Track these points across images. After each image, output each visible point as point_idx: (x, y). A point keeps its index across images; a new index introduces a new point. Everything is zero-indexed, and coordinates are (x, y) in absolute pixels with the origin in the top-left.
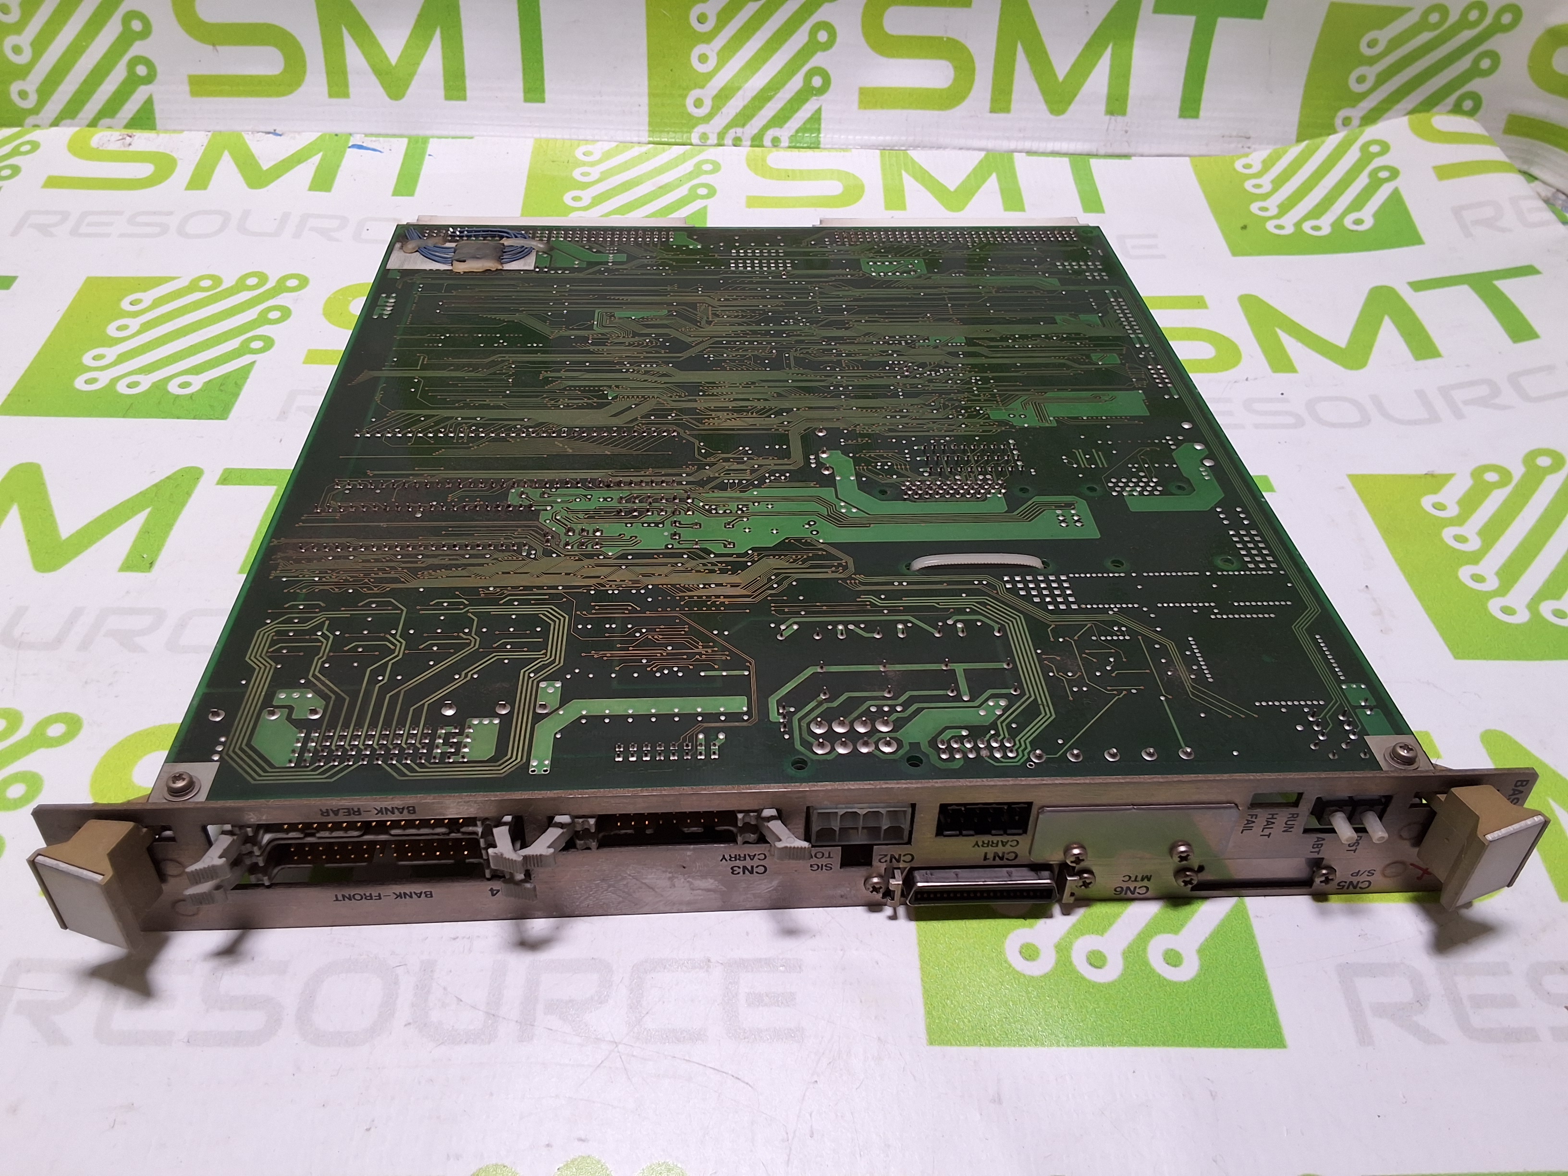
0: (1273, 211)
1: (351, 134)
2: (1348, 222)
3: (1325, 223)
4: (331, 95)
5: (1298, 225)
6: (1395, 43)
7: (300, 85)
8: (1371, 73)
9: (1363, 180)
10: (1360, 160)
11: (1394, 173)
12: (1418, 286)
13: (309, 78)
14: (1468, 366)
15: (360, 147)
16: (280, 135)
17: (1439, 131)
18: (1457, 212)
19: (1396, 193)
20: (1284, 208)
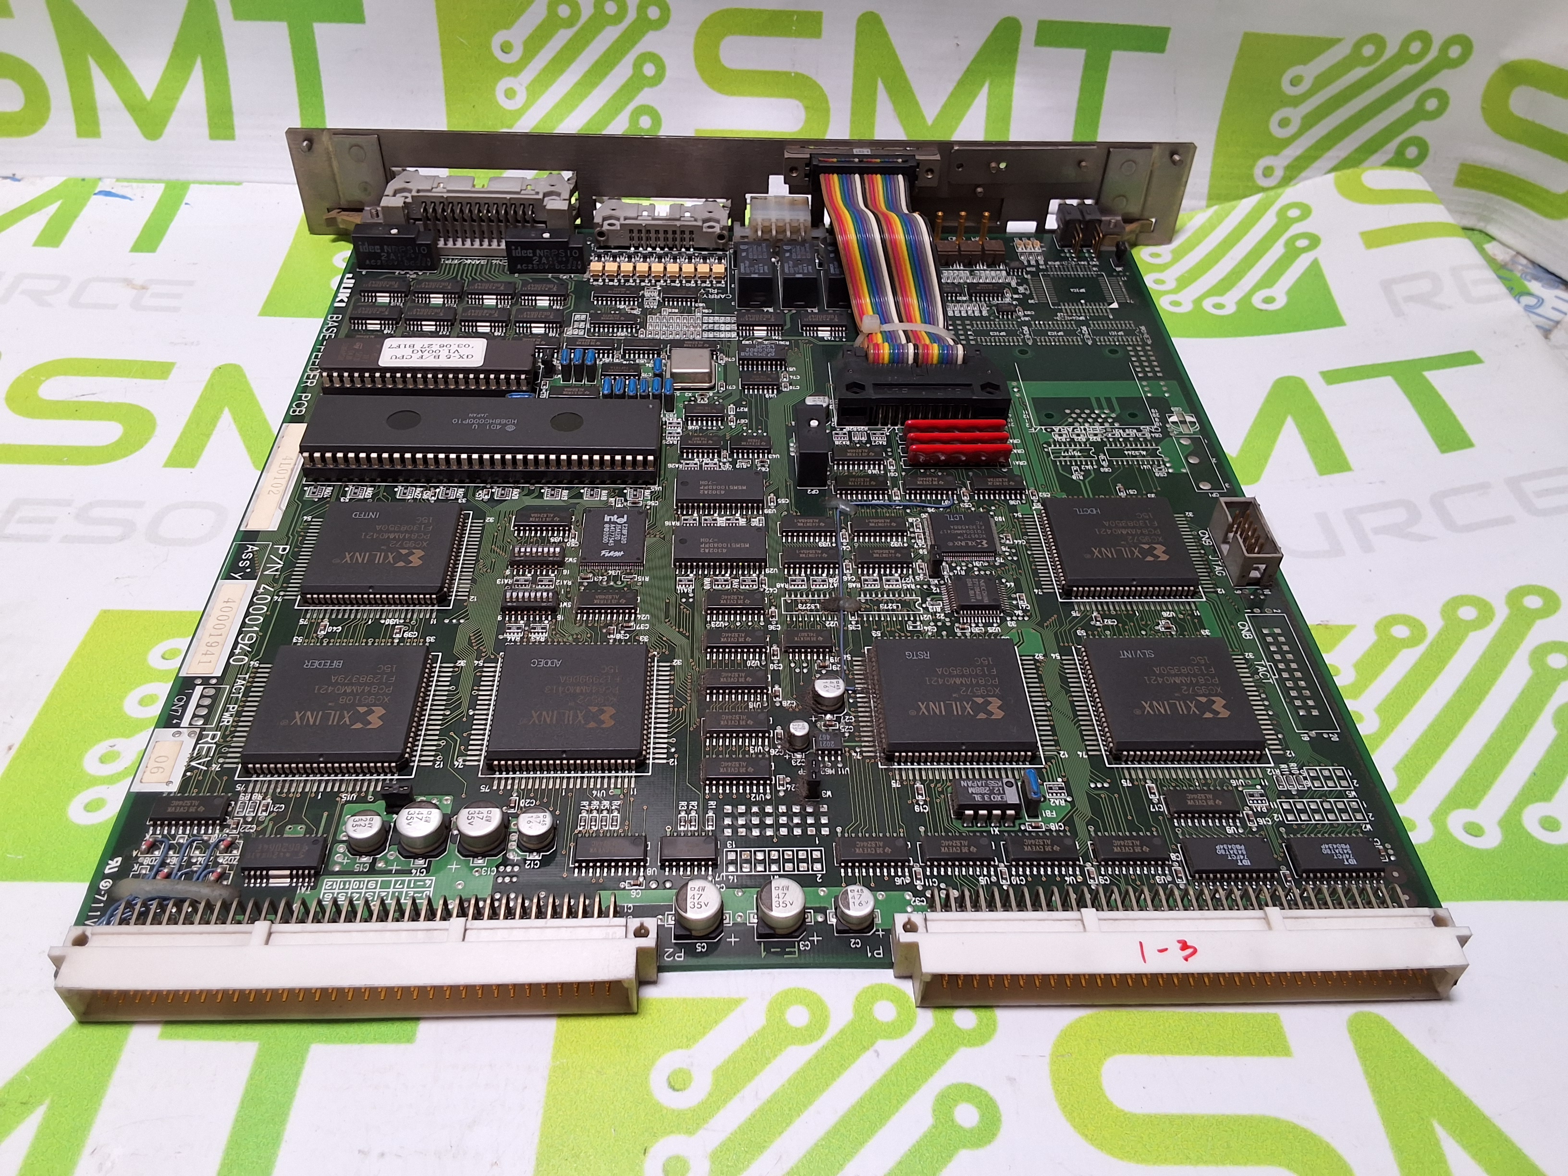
0: (1171, 284)
1: (100, 179)
2: (1257, 300)
3: (1230, 301)
4: (79, 134)
5: (1198, 301)
6: (1322, 81)
7: (43, 124)
8: (1296, 115)
9: (1278, 250)
10: (1276, 226)
11: (1314, 241)
12: (1332, 377)
13: (53, 114)
14: (1383, 482)
15: (108, 194)
16: (19, 180)
17: (1370, 190)
18: (1387, 286)
19: (1315, 263)
20: (1184, 282)
